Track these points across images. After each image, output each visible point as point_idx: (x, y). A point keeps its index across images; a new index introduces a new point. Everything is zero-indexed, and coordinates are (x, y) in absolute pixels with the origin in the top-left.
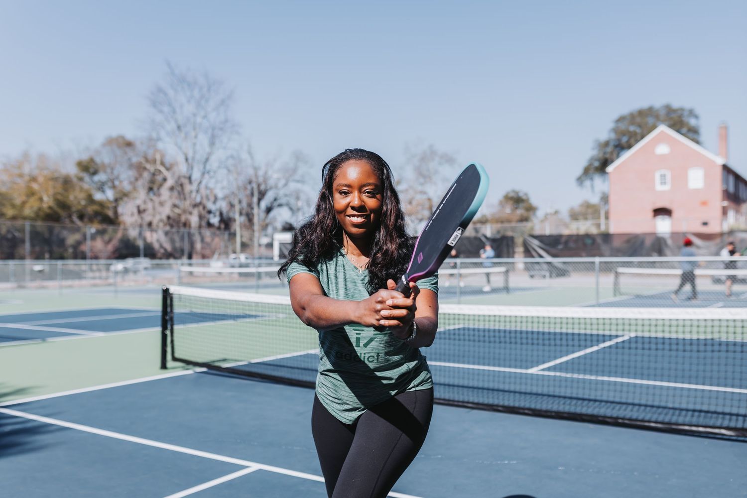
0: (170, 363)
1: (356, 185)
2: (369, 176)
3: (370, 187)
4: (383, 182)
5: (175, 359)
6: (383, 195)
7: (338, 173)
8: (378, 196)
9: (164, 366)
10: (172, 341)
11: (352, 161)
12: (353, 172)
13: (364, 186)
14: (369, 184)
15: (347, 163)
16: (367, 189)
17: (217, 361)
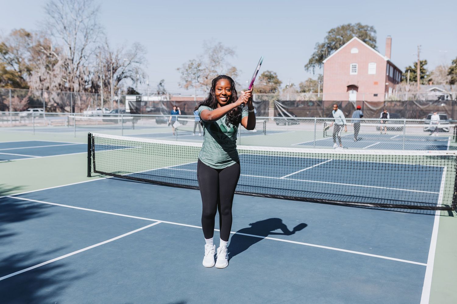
0: (93, 174)
1: (224, 87)
2: (228, 85)
3: (228, 88)
4: (232, 87)
5: (95, 171)
6: (232, 91)
7: (218, 83)
8: (231, 91)
9: (89, 175)
10: (94, 162)
11: (223, 79)
12: (223, 83)
13: (227, 88)
14: (228, 87)
15: (221, 80)
16: (227, 89)
17: (119, 172)
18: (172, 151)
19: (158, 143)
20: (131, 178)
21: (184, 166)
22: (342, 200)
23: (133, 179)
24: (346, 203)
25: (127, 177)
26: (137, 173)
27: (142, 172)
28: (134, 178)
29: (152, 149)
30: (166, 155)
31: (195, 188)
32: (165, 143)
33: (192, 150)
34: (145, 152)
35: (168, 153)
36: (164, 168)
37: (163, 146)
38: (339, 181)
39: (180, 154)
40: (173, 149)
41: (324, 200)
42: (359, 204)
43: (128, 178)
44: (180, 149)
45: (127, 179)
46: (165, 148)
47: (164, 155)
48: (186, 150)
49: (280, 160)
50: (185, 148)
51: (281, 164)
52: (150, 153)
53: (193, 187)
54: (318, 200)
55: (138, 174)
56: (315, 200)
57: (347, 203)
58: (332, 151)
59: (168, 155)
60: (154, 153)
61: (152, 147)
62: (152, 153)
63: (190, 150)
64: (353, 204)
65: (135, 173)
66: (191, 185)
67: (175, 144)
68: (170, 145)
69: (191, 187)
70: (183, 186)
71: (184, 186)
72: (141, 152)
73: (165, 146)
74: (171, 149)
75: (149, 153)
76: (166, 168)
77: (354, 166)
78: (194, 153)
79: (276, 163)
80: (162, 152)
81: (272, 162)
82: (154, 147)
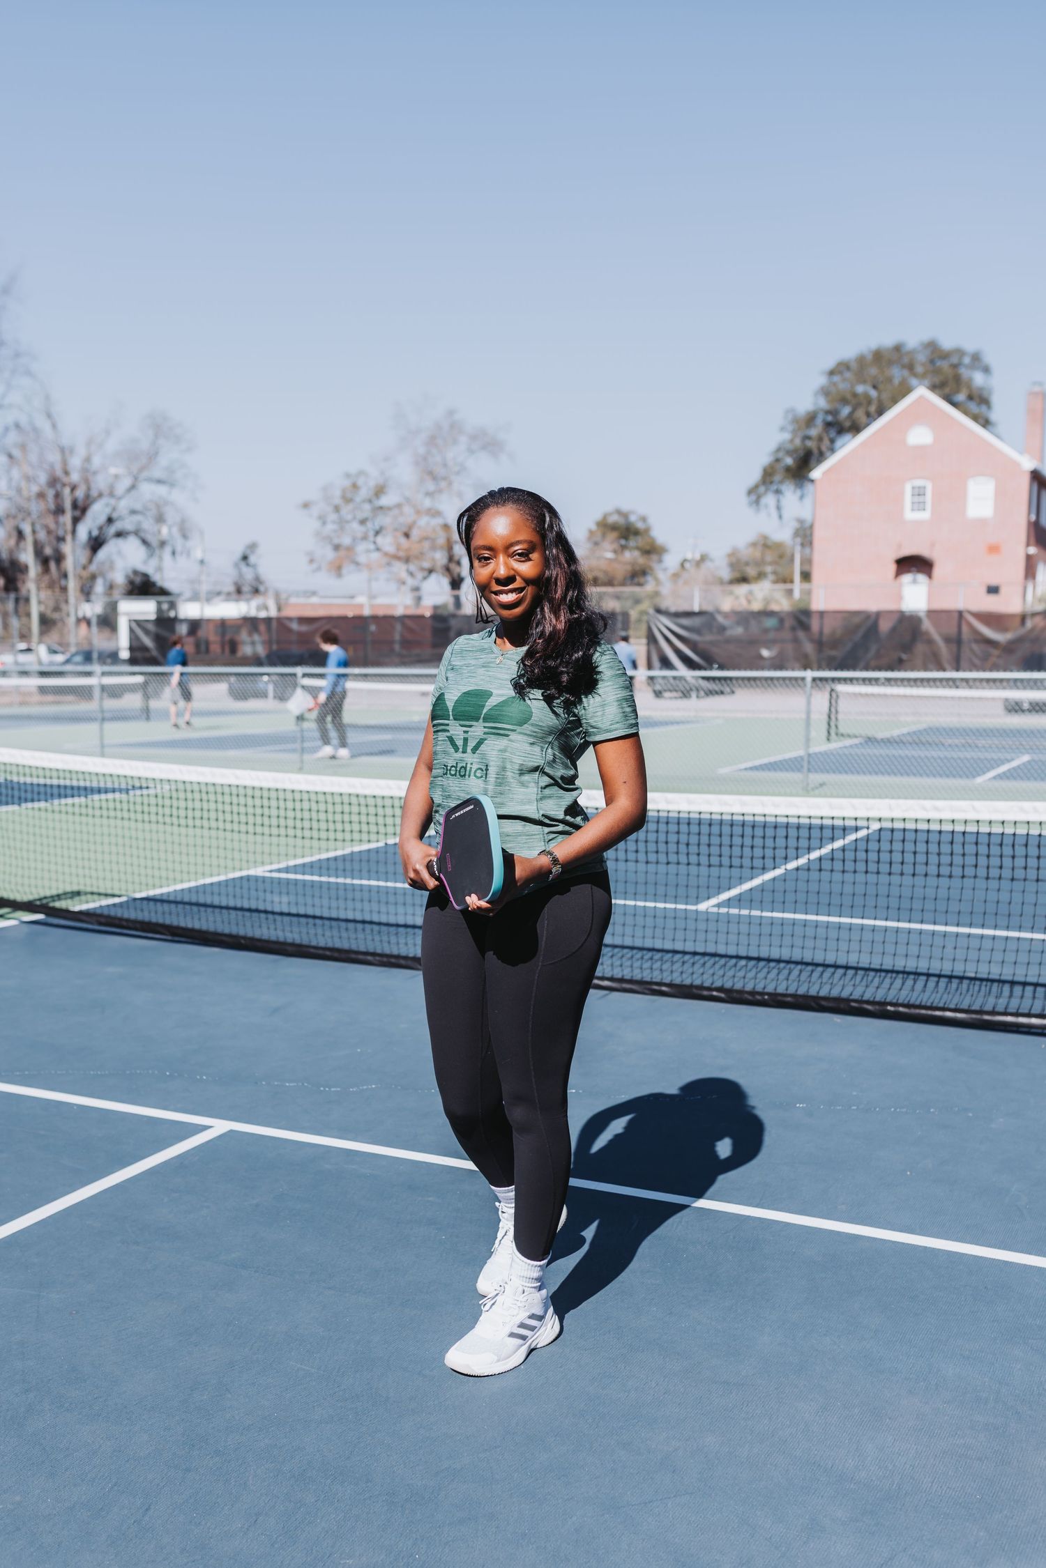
1: (504, 544)
3: (525, 545)
8: (537, 557)
12: (499, 525)
13: (514, 544)
16: (519, 548)
17: (59, 897)
18: (274, 812)
19: (219, 781)
20: (117, 922)
21: (324, 865)
22: (965, 1006)
23: (124, 923)
24: (978, 1016)
25: (101, 915)
26: (143, 895)
27: (165, 890)
28: (128, 920)
29: (198, 805)
30: (251, 829)
31: (370, 958)
32: (249, 783)
33: (355, 809)
34: (168, 820)
35: (259, 820)
36: (252, 872)
37: (242, 791)
38: (917, 915)
39: (307, 824)
40: (282, 804)
41: (891, 1004)
42: (1034, 1021)
43: (103, 920)
44: (306, 805)
45: (100, 924)
46: (250, 802)
47: (243, 828)
48: (330, 808)
49: (709, 845)
50: (329, 799)
51: (715, 860)
52: (190, 822)
53: (361, 957)
54: (866, 1006)
55: (148, 899)
56: (853, 1004)
57: (987, 1017)
58: (924, 809)
59: (259, 829)
60: (205, 823)
61: (197, 796)
62: (198, 823)
63: (346, 808)
64: (1009, 1019)
65: (138, 895)
66: (354, 947)
67: (289, 786)
68: (269, 789)
69: (353, 956)
70: (321, 952)
71: (328, 953)
72: (153, 818)
73: (250, 792)
74: (274, 803)
75: (183, 822)
76: (259, 871)
77: (1013, 869)
78: (364, 818)
79: (693, 859)
80: (236, 818)
81: (677, 853)
82: (204, 797)
